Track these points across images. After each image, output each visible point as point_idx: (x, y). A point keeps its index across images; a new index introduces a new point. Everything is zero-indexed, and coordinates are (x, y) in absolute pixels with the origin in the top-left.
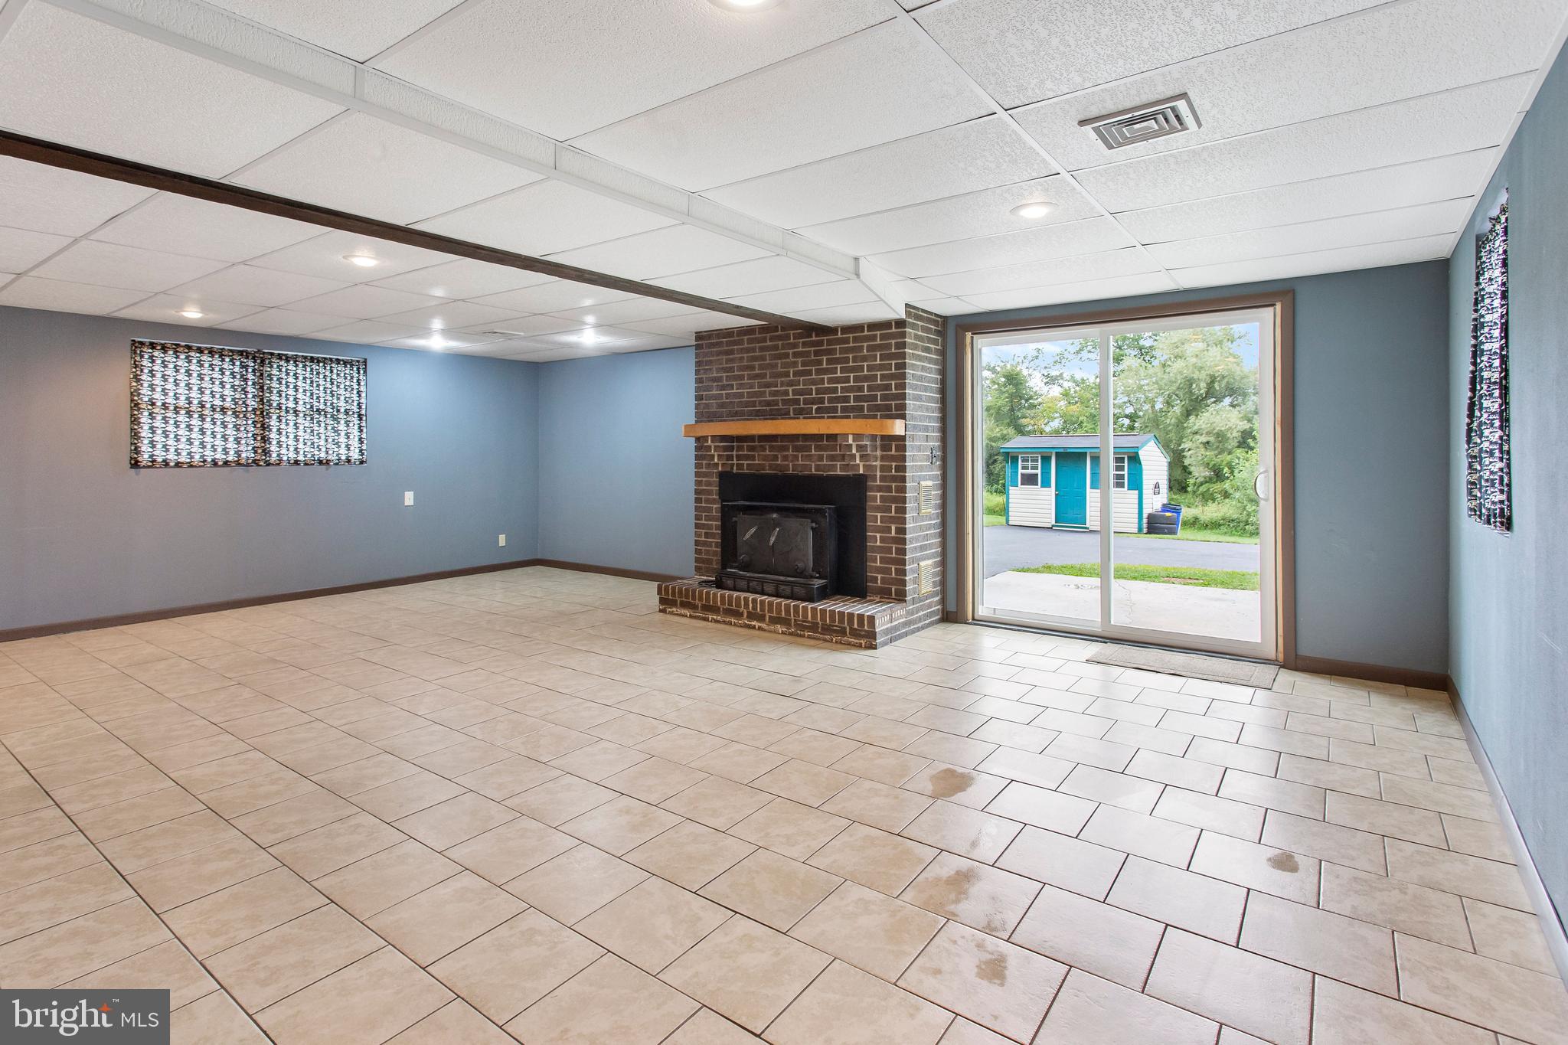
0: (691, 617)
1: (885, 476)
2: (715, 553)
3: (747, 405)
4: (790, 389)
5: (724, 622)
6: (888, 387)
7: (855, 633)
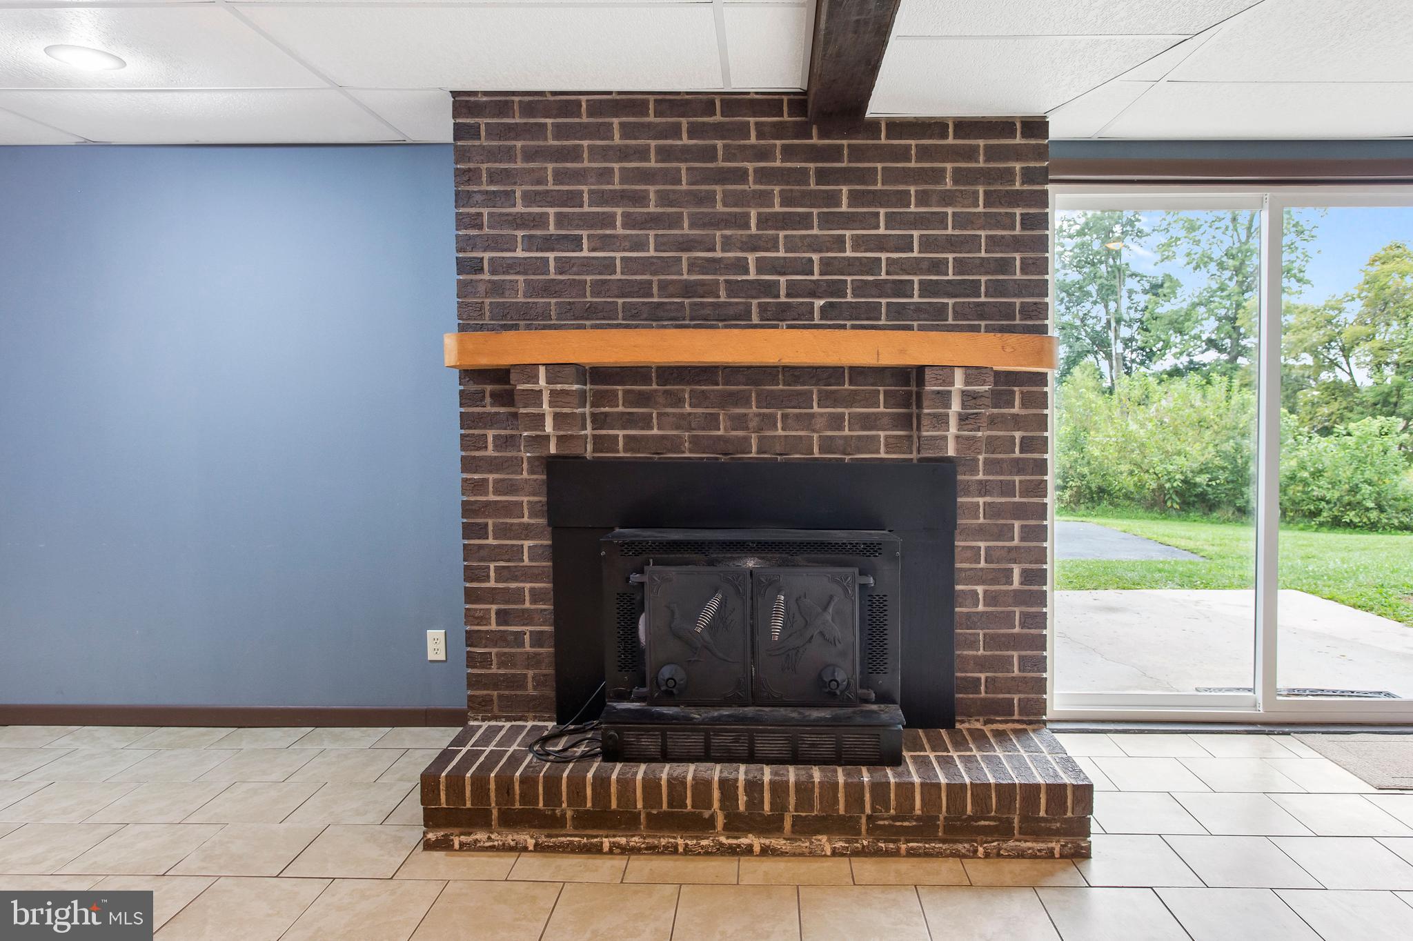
0: (539, 848)
1: (999, 461)
2: (533, 661)
3: (625, 289)
4: (751, 257)
5: (653, 850)
6: (1004, 266)
7: (1034, 829)
